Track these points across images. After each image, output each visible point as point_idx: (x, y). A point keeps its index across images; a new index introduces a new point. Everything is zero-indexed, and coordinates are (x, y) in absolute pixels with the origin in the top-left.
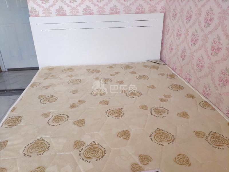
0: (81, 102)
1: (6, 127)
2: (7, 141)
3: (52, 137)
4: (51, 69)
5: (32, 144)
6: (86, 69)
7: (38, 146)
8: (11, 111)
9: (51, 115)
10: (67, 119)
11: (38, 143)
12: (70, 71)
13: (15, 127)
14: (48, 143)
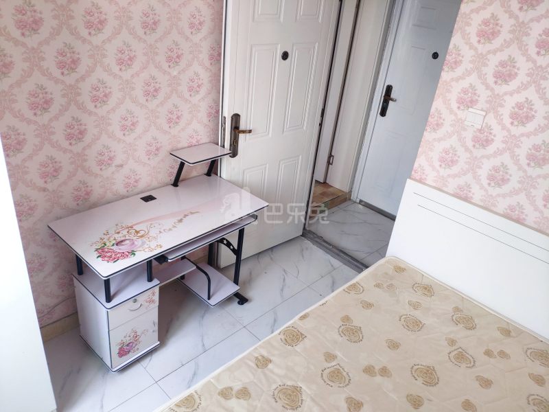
0: (384, 372)
1: (281, 339)
2: (271, 361)
3: (311, 397)
4: (400, 269)
5: (288, 387)
6: (454, 306)
7: (290, 395)
8: (301, 317)
9: (333, 364)
10: (346, 386)
11: (294, 392)
12: (426, 293)
13: (290, 347)
14: (302, 400)
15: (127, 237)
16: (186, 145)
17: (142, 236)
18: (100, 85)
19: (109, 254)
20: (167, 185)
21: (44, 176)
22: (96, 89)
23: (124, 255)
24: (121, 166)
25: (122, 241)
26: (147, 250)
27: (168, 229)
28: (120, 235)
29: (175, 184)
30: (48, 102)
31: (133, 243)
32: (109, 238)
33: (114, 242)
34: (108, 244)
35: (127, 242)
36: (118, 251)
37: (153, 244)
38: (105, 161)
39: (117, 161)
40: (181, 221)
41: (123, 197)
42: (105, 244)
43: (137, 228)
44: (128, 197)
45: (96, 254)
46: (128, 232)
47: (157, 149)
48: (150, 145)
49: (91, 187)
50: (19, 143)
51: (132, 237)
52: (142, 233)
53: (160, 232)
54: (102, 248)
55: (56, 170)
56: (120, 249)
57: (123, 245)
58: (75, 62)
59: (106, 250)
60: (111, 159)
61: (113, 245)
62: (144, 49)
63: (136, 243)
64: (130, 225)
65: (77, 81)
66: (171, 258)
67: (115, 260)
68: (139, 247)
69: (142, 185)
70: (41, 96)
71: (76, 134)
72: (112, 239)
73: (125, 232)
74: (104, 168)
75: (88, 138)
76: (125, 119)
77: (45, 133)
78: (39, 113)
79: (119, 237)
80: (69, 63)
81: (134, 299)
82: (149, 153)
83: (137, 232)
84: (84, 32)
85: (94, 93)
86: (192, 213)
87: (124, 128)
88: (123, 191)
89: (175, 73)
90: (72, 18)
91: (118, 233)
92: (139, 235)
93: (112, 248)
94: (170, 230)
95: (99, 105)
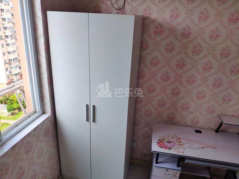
15: (174, 142)
16: (231, 115)
17: (180, 145)
18: (192, 76)
19: (161, 144)
20: (213, 130)
21: (159, 104)
22: (189, 77)
23: (166, 148)
24: (192, 113)
25: (171, 142)
26: (176, 151)
27: (194, 148)
28: (173, 139)
29: (217, 131)
30: (168, 78)
31: (174, 145)
32: (168, 138)
33: (168, 141)
34: (165, 140)
35: (172, 143)
36: (166, 145)
37: (181, 150)
38: (185, 107)
39: (191, 110)
40: (203, 148)
41: (189, 126)
42: (164, 140)
43: (181, 140)
44: (191, 127)
45: (157, 141)
46: (176, 140)
47: (213, 111)
48: (209, 108)
49: (176, 116)
50: (153, 90)
51: (176, 143)
52: (182, 143)
53: (189, 147)
54: (161, 140)
55: (163, 104)
56: (167, 144)
57: (170, 144)
58: (184, 65)
59: (162, 142)
60: (188, 108)
61: (166, 142)
62: (218, 65)
63: (175, 146)
64: (180, 137)
65: (182, 73)
66: (186, 161)
67: (161, 147)
68: (175, 148)
69: (199, 125)
70: (166, 75)
71: (176, 93)
72: (168, 139)
73: (175, 139)
74: (184, 110)
75: (180, 96)
76: (200, 93)
77: (164, 89)
78: (163, 81)
79: (171, 140)
80: (181, 65)
81: (167, 169)
82: (207, 112)
83: (180, 142)
84: (191, 54)
85: (188, 79)
86: (212, 147)
87: (198, 97)
88: (189, 123)
89: (234, 79)
90: (187, 48)
91: (173, 138)
92: (180, 143)
93: (165, 142)
94: (194, 149)
95: (189, 84)
